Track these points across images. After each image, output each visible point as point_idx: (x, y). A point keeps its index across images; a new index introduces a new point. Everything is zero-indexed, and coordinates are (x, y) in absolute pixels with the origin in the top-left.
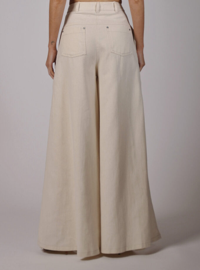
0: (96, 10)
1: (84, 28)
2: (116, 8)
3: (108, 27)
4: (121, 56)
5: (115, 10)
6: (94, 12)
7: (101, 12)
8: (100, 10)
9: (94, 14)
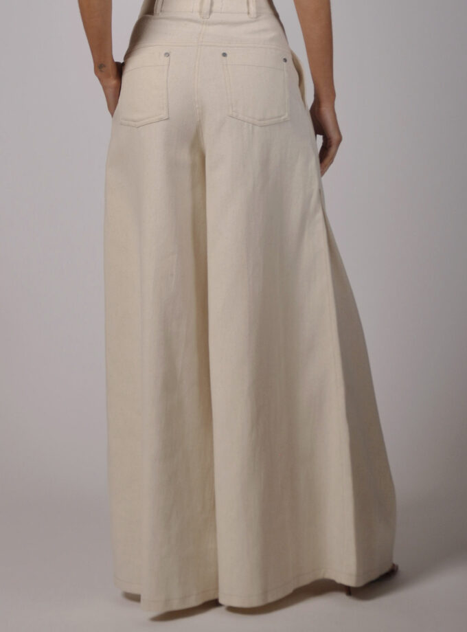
0: (200, 12)
1: (167, 55)
2: (253, 9)
3: (225, 55)
4: (254, 124)
5: (249, 13)
6: (197, 16)
7: (213, 17)
8: (211, 12)
9: (196, 21)
